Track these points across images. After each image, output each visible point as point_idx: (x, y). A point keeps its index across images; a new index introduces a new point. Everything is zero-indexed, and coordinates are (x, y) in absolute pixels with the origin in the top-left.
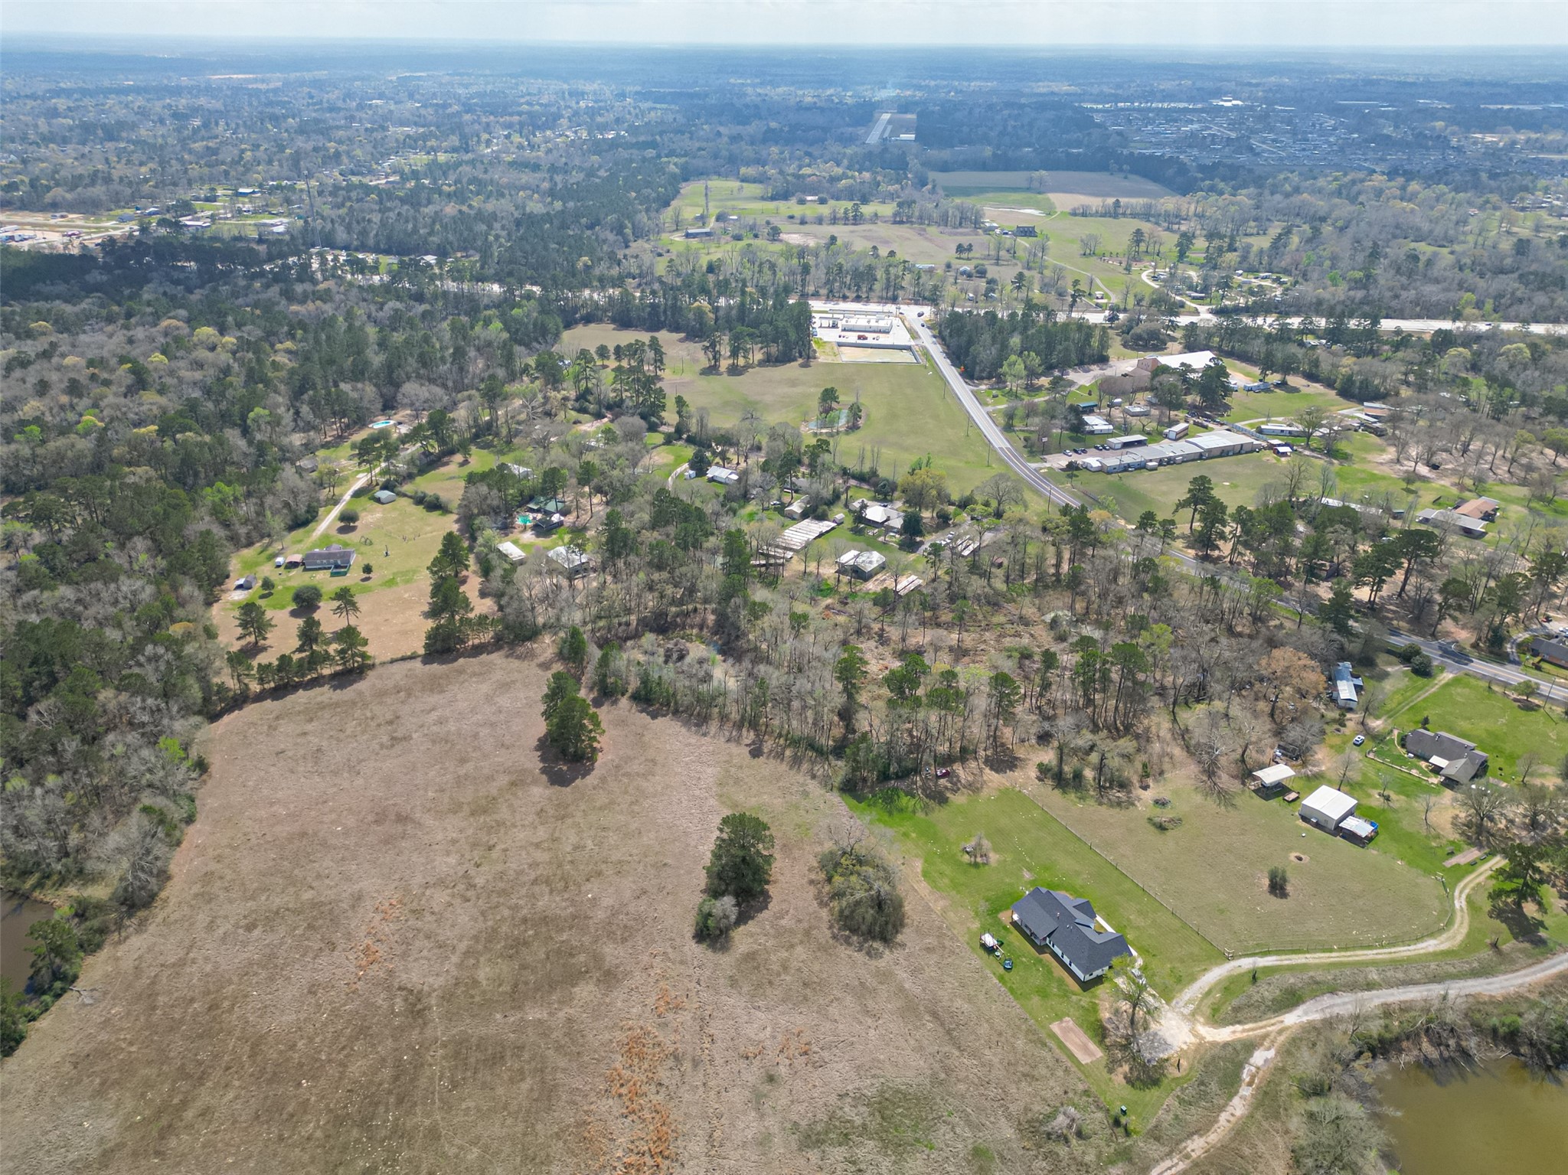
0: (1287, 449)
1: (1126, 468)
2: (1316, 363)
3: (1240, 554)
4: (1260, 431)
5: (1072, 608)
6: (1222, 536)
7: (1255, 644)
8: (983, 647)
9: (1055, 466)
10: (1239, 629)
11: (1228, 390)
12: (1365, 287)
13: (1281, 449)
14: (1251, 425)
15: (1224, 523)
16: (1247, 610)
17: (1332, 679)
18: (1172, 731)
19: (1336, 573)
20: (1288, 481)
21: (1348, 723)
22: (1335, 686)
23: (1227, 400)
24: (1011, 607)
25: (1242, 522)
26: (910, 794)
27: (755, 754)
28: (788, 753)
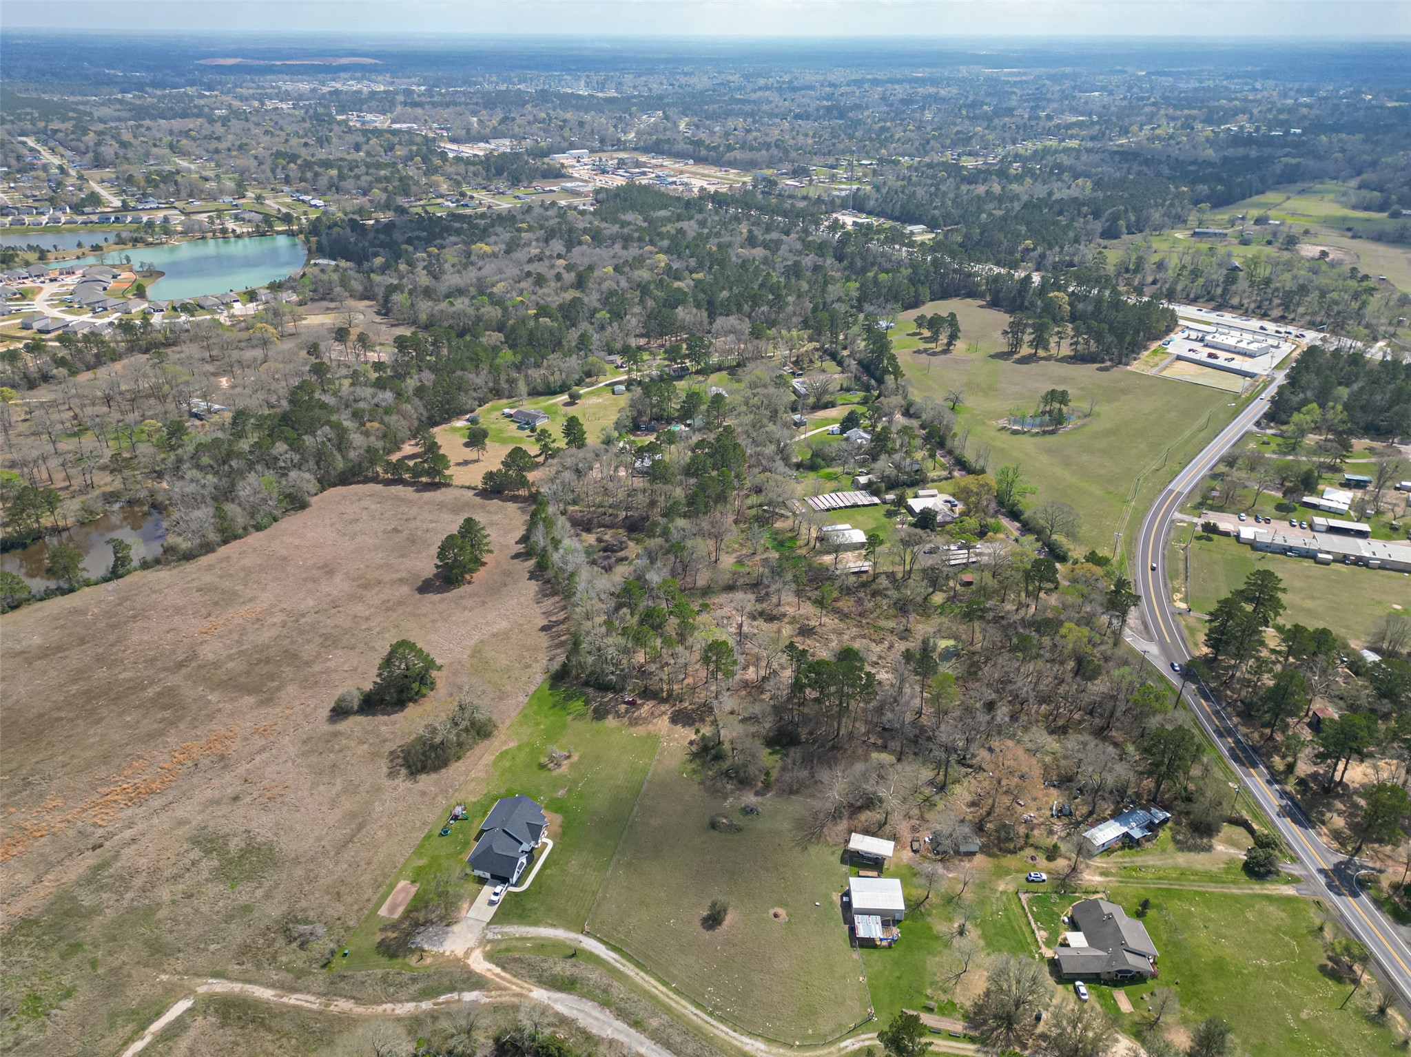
17: (1115, 814)
21: (1060, 860)
24: (914, 619)
26: (587, 703)
27: (543, 629)
28: (563, 638)
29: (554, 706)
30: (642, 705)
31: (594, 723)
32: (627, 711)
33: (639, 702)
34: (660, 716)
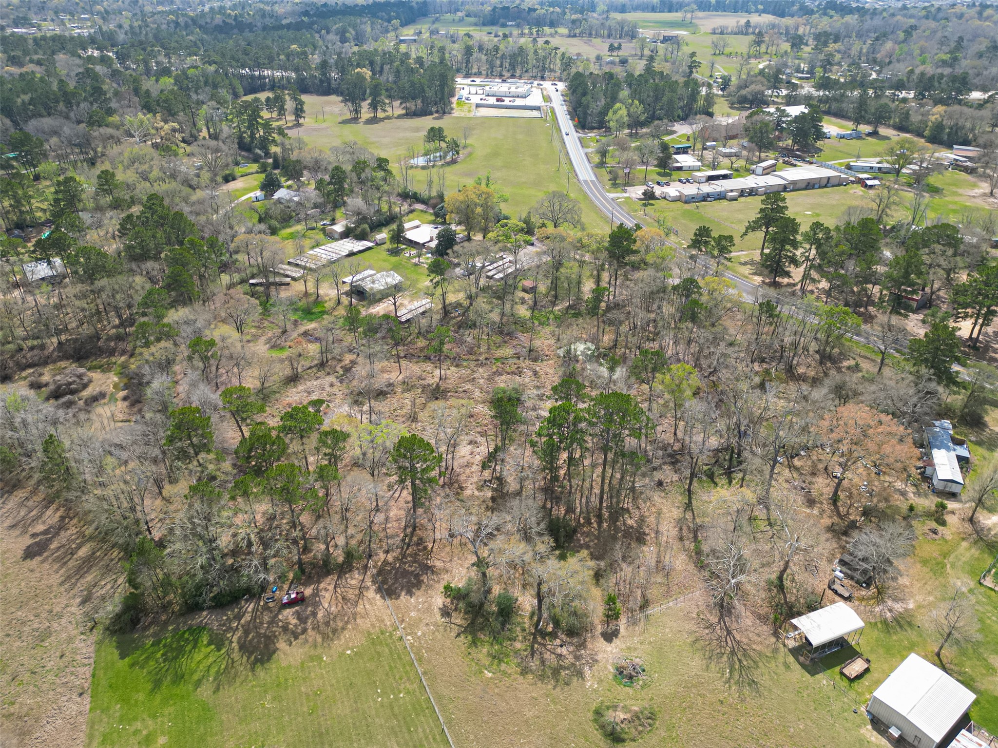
0: (876, 182)
1: (705, 198)
2: (907, 115)
3: (814, 281)
4: (849, 167)
5: (595, 340)
6: (794, 261)
7: (818, 394)
8: (468, 386)
9: (634, 196)
10: (801, 370)
11: (821, 135)
12: (951, 66)
13: (869, 183)
14: (841, 164)
15: (795, 245)
16: (813, 346)
17: (925, 446)
18: (680, 523)
19: (927, 304)
20: (875, 207)
21: (950, 519)
22: (929, 456)
23: (819, 144)
24: (524, 338)
25: (818, 243)
26: (218, 642)
27: (29, 554)
28: (83, 552)
29: (157, 684)
30: (316, 594)
31: (261, 673)
32: (302, 619)
33: (308, 591)
34: (360, 595)
